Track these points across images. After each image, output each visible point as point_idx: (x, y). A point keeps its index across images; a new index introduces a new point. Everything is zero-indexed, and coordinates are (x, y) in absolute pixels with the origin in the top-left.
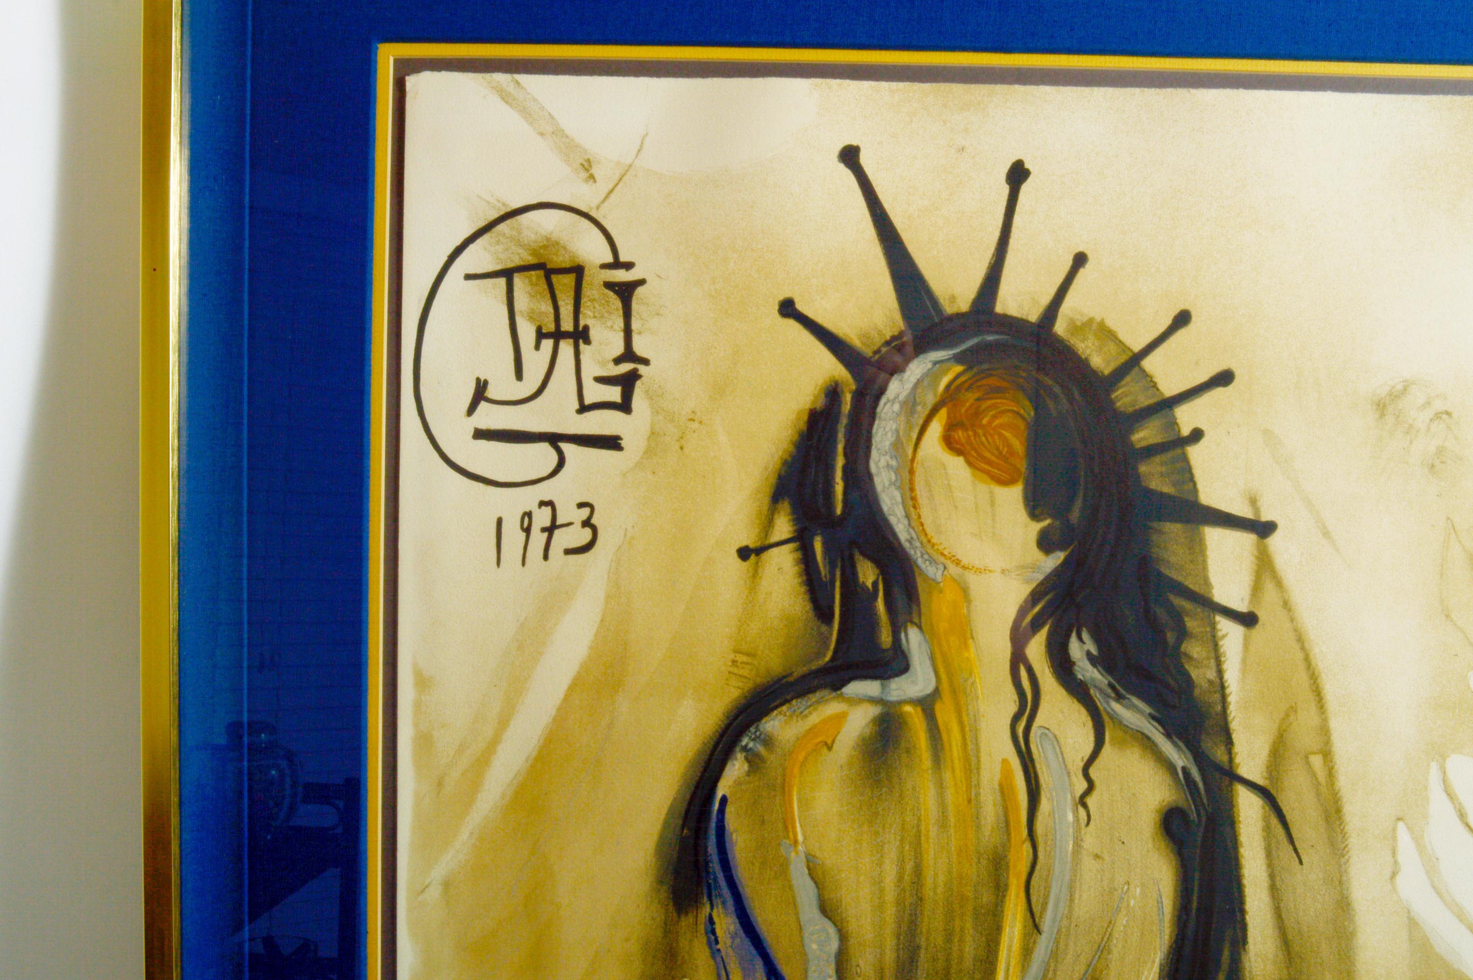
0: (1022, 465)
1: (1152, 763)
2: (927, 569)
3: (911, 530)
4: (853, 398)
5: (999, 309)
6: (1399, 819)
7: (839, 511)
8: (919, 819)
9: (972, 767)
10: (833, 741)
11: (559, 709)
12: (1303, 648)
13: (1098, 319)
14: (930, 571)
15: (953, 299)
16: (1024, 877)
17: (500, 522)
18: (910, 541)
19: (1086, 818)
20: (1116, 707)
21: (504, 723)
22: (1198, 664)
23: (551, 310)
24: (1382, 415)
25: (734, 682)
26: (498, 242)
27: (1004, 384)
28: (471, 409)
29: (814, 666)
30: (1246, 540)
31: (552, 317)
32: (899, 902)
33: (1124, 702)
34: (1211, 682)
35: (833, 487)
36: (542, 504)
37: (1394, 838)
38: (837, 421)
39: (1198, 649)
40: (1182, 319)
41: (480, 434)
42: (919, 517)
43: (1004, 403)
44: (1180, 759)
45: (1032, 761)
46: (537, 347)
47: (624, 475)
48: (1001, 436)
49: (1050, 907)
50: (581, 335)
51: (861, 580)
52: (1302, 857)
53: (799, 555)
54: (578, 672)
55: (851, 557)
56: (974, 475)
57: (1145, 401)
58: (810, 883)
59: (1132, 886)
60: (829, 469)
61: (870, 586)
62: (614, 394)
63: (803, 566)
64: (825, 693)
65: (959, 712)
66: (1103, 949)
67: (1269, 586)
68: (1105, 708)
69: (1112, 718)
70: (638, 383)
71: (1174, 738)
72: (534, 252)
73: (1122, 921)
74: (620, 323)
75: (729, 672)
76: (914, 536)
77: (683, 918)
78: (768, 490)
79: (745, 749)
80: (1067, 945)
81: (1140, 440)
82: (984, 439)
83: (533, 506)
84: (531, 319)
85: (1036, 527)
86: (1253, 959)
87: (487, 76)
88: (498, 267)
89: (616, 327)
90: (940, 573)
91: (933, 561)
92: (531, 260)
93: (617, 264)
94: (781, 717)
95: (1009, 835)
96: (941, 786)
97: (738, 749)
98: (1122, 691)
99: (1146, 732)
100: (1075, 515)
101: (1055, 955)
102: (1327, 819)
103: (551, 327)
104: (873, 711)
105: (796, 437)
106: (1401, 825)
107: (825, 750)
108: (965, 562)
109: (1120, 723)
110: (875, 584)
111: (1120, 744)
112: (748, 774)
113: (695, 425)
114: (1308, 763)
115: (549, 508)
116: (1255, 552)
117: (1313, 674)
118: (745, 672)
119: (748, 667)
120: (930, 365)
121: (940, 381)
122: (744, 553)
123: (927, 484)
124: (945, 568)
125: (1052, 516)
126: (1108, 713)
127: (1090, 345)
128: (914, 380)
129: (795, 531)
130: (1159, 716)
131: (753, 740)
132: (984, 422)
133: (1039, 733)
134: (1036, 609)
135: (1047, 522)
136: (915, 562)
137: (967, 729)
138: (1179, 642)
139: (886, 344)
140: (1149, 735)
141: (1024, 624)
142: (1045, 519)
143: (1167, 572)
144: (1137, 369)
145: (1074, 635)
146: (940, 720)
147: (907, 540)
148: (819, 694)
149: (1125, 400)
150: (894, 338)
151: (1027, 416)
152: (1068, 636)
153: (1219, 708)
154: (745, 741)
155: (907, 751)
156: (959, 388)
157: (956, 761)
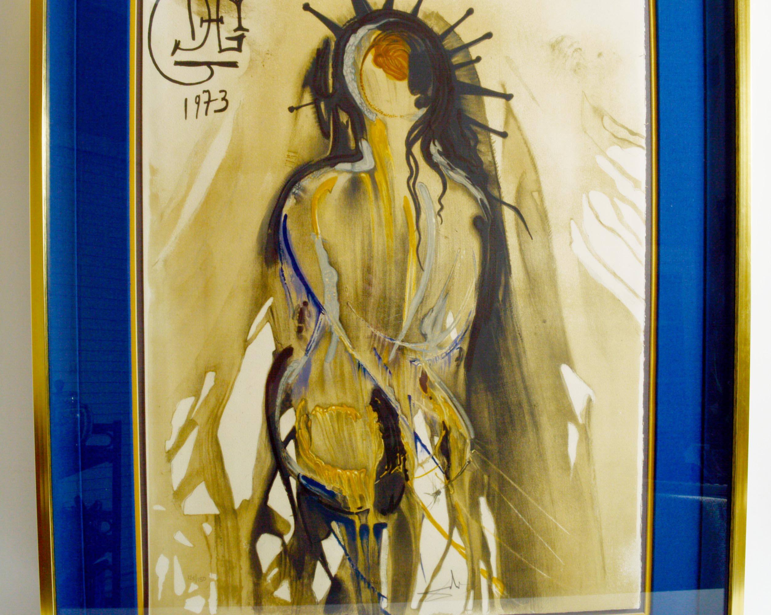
0: (407, 72)
1: (467, 197)
2: (369, 116)
3: (362, 99)
4: (335, 45)
5: (395, 8)
6: (571, 219)
7: (331, 91)
8: (370, 222)
9: (391, 200)
10: (332, 189)
11: (213, 180)
12: (527, 146)
13: (436, 12)
14: (370, 116)
15: (375, 4)
16: (416, 247)
17: (186, 100)
18: (361, 104)
19: (440, 221)
20: (451, 173)
21: (189, 187)
22: (484, 154)
23: (207, 10)
24: (554, 50)
25: (288, 165)
27: (399, 39)
28: (173, 53)
29: (324, 156)
30: (502, 101)
31: (207, 13)
32: (363, 259)
33: (455, 171)
34: (490, 162)
35: (328, 81)
36: (205, 91)
37: (570, 227)
38: (329, 53)
39: (484, 148)
40: (470, 12)
41: (177, 63)
42: (365, 94)
43: (398, 46)
44: (479, 195)
45: (417, 196)
46: (201, 26)
47: (239, 78)
48: (398, 60)
49: (427, 260)
50: (220, 20)
51: (341, 120)
52: (532, 236)
53: (314, 110)
54: (221, 163)
55: (337, 111)
56: (387, 76)
57: (456, 45)
58: (324, 253)
59: (462, 250)
60: (326, 73)
61: (345, 123)
62: (234, 44)
63: (316, 115)
64: (328, 169)
65: (385, 175)
66: (450, 277)
67: (512, 121)
68: (446, 174)
70: (244, 40)
71: (476, 186)
73: (458, 265)
74: (236, 15)
75: (286, 160)
76: (363, 102)
77: (269, 270)
78: (300, 82)
79: (294, 193)
80: (435, 276)
81: (456, 61)
82: (390, 61)
83: (200, 93)
84: (198, 14)
85: (414, 98)
86: (514, 281)
89: (235, 17)
90: (374, 117)
91: (371, 112)
94: (309, 179)
95: (408, 228)
96: (378, 207)
97: (291, 193)
98: (454, 167)
99: (464, 184)
100: (430, 93)
101: (430, 280)
102: (542, 220)
103: (207, 17)
104: (348, 176)
105: (312, 60)
106: (572, 221)
107: (328, 193)
108: (385, 112)
109: (453, 180)
110: (347, 122)
111: (453, 189)
112: (296, 204)
113: (269, 56)
114: (532, 196)
115: (207, 94)
116: (505, 107)
117: (532, 157)
118: (293, 160)
119: (295, 158)
120: (367, 31)
121: (371, 37)
122: (291, 109)
123: (368, 80)
124: (376, 115)
125: (420, 93)
126: (448, 176)
127: (433, 22)
128: (360, 36)
129: (313, 100)
130: (469, 177)
131: (298, 189)
132: (391, 54)
133: (419, 185)
134: (416, 132)
135: (418, 96)
136: (364, 113)
137: (389, 183)
138: (476, 144)
139: (348, 22)
140: (466, 185)
141: (411, 139)
142: (417, 94)
143: (469, 116)
144: (452, 32)
145: (432, 143)
146: (377, 180)
147: (360, 104)
148: (325, 169)
149: (448, 45)
150: (351, 19)
151: (408, 51)
152: (429, 144)
153: (494, 173)
154: (294, 190)
155: (364, 193)
156: (379, 40)
157: (385, 197)
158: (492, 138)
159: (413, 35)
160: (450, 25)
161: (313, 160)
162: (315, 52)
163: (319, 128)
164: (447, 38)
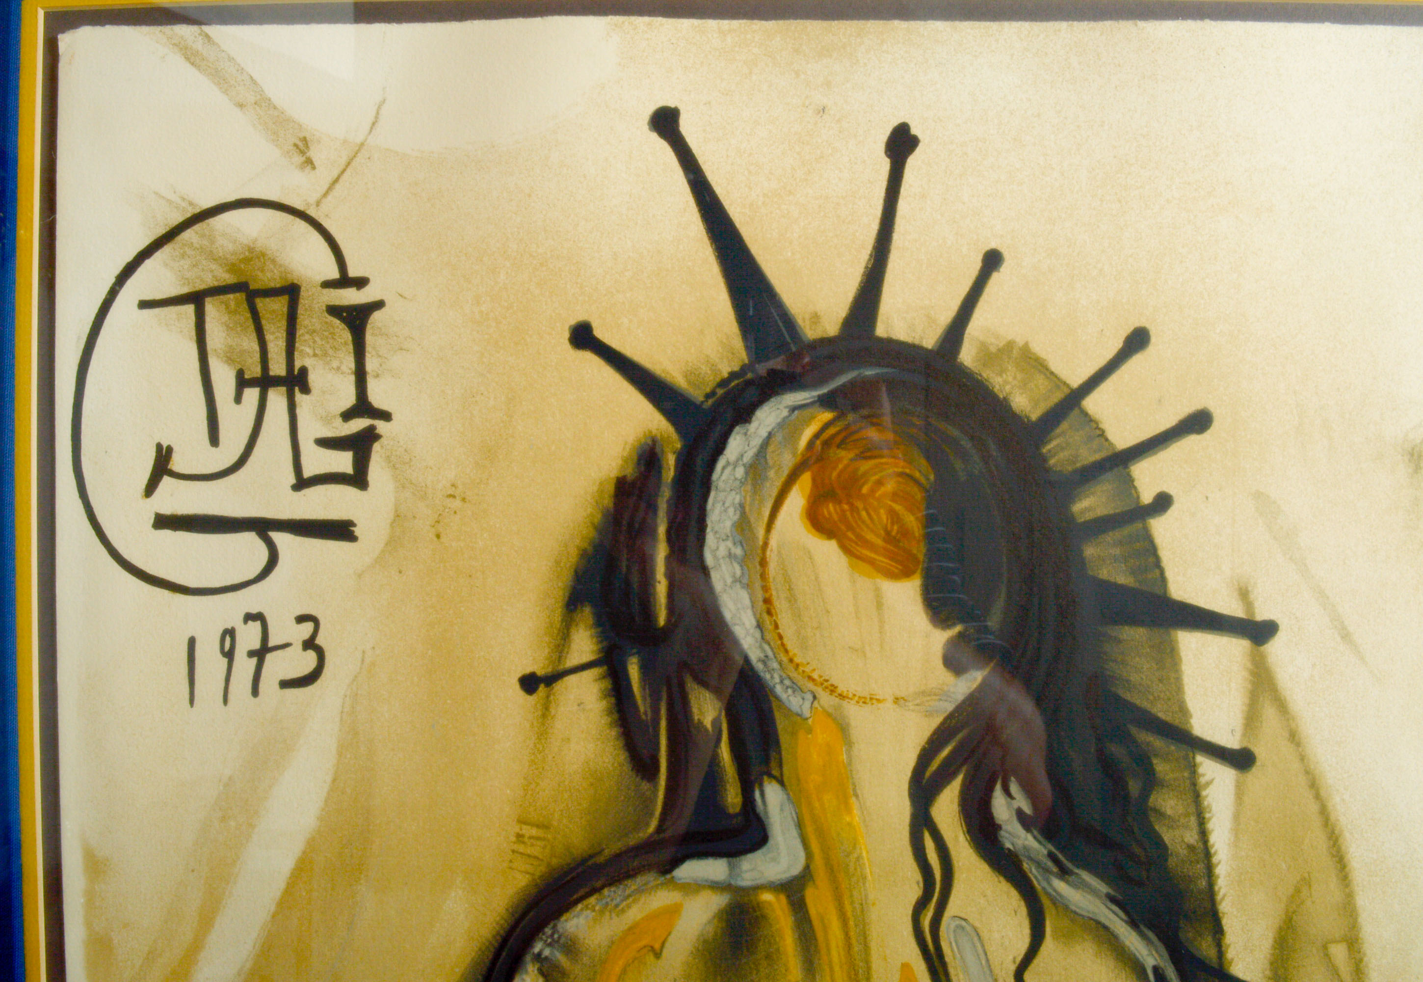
0: (920, 550)
1: (1111, 963)
2: (790, 699)
3: (766, 647)
4: (677, 460)
5: (881, 331)
7: (662, 620)
9: (859, 977)
10: (663, 945)
12: (1318, 796)
13: (1020, 342)
14: (794, 702)
15: (816, 318)
17: (192, 642)
18: (764, 661)
21: (208, 922)
22: (1172, 823)
23: (256, 347)
25: (521, 864)
26: (183, 256)
27: (891, 437)
28: (151, 488)
29: (632, 840)
30: (1236, 647)
31: (257, 356)
33: (1071, 878)
34: (1191, 848)
35: (654, 587)
36: (249, 617)
38: (656, 492)
39: (1172, 802)
40: (1137, 340)
41: (163, 522)
42: (777, 627)
43: (891, 464)
44: (1150, 955)
45: (944, 965)
46: (238, 399)
47: (360, 575)
48: (888, 510)
50: (297, 381)
51: (696, 718)
53: (607, 684)
54: (304, 852)
55: (682, 685)
56: (851, 566)
57: (1089, 456)
60: (647, 560)
61: (709, 726)
62: (343, 462)
63: (613, 700)
64: (650, 878)
65: (839, 899)
67: (1269, 712)
68: (1044, 889)
69: (1054, 902)
70: (376, 447)
71: (1142, 927)
72: (232, 268)
74: (349, 363)
75: (513, 851)
76: (770, 654)
78: (561, 593)
79: (538, 958)
81: (1083, 512)
82: (864, 514)
83: (236, 621)
84: (229, 360)
85: (940, 638)
87: (168, 29)
88: (185, 290)
89: (344, 368)
90: (807, 704)
91: (796, 688)
92: (229, 279)
93: (345, 281)
94: (588, 912)
97: (528, 958)
98: (1069, 864)
99: (1103, 920)
103: (254, 371)
104: (717, 902)
105: (598, 518)
107: (651, 957)
108: (842, 688)
109: (1066, 908)
110: (716, 722)
111: (1066, 937)
113: (457, 504)
114: (1327, 955)
115: (258, 624)
116: (1249, 665)
117: (1333, 832)
118: (536, 851)
119: (539, 843)
120: (785, 413)
121: (801, 434)
122: (529, 683)
123: (787, 580)
124: (815, 698)
125: (962, 621)
126: (1048, 894)
127: (1010, 379)
128: (764, 433)
129: (600, 651)
130: (1119, 897)
131: (550, 945)
132: (865, 490)
133: (953, 925)
134: (945, 752)
135: (958, 628)
136: (772, 691)
137: (851, 923)
138: (1146, 793)
139: (723, 383)
140: (1107, 923)
141: (928, 774)
142: (954, 625)
143: (1128, 696)
144: (1076, 411)
145: (998, 787)
146: (813, 911)
147: (760, 660)
148: (640, 880)
149: (1062, 455)
150: (733, 375)
151: (923, 480)
152: (990, 790)
153: (1203, 883)
154: (538, 947)
155: (768, 957)
156: (827, 444)
157: (837, 968)
158: (1201, 770)
159: (942, 425)
160: (1068, 386)
161: (600, 852)
162: (611, 488)
163: (620, 743)
164: (1058, 431)
